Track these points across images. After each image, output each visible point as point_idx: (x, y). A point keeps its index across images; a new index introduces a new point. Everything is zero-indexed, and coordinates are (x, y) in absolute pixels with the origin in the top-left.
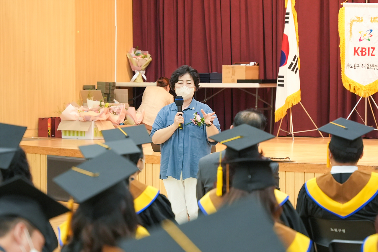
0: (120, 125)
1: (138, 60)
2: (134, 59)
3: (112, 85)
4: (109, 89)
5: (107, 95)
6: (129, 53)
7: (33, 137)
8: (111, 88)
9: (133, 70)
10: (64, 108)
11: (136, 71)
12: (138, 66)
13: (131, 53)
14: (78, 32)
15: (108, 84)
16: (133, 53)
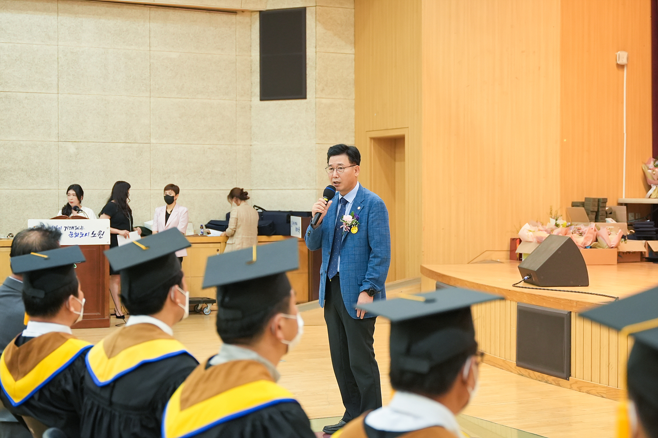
0: (586, 248)
1: (654, 172)
2: (650, 171)
3: (602, 201)
4: (598, 206)
5: (595, 213)
6: (645, 164)
7: (499, 260)
8: (601, 205)
9: (649, 184)
10: (521, 228)
11: (652, 185)
12: (654, 179)
13: (650, 163)
14: (565, 140)
15: (597, 200)
16: (651, 165)
